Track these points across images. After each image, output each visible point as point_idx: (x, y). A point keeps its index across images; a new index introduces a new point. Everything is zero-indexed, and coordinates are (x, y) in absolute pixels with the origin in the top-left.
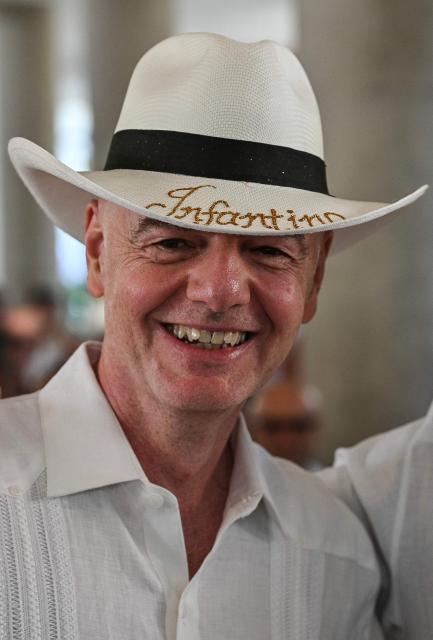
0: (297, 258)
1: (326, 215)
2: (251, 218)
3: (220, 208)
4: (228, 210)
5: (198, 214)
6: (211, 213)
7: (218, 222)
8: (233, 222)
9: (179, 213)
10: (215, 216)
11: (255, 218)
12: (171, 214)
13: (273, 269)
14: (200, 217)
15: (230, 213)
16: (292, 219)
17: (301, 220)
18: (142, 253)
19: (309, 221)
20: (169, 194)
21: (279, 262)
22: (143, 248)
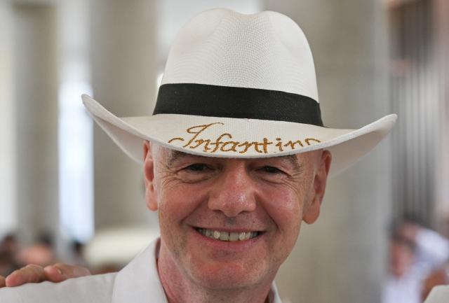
0: (292, 174)
1: (307, 141)
2: (247, 145)
3: (225, 139)
4: (230, 140)
5: (207, 144)
6: (217, 144)
7: (222, 150)
8: (233, 149)
9: (194, 144)
10: (220, 145)
11: (250, 145)
12: (186, 146)
13: (273, 183)
14: (209, 146)
15: (231, 142)
16: (279, 145)
17: (286, 145)
18: (176, 176)
19: (292, 146)
20: (188, 131)
21: (278, 178)
22: (176, 172)
